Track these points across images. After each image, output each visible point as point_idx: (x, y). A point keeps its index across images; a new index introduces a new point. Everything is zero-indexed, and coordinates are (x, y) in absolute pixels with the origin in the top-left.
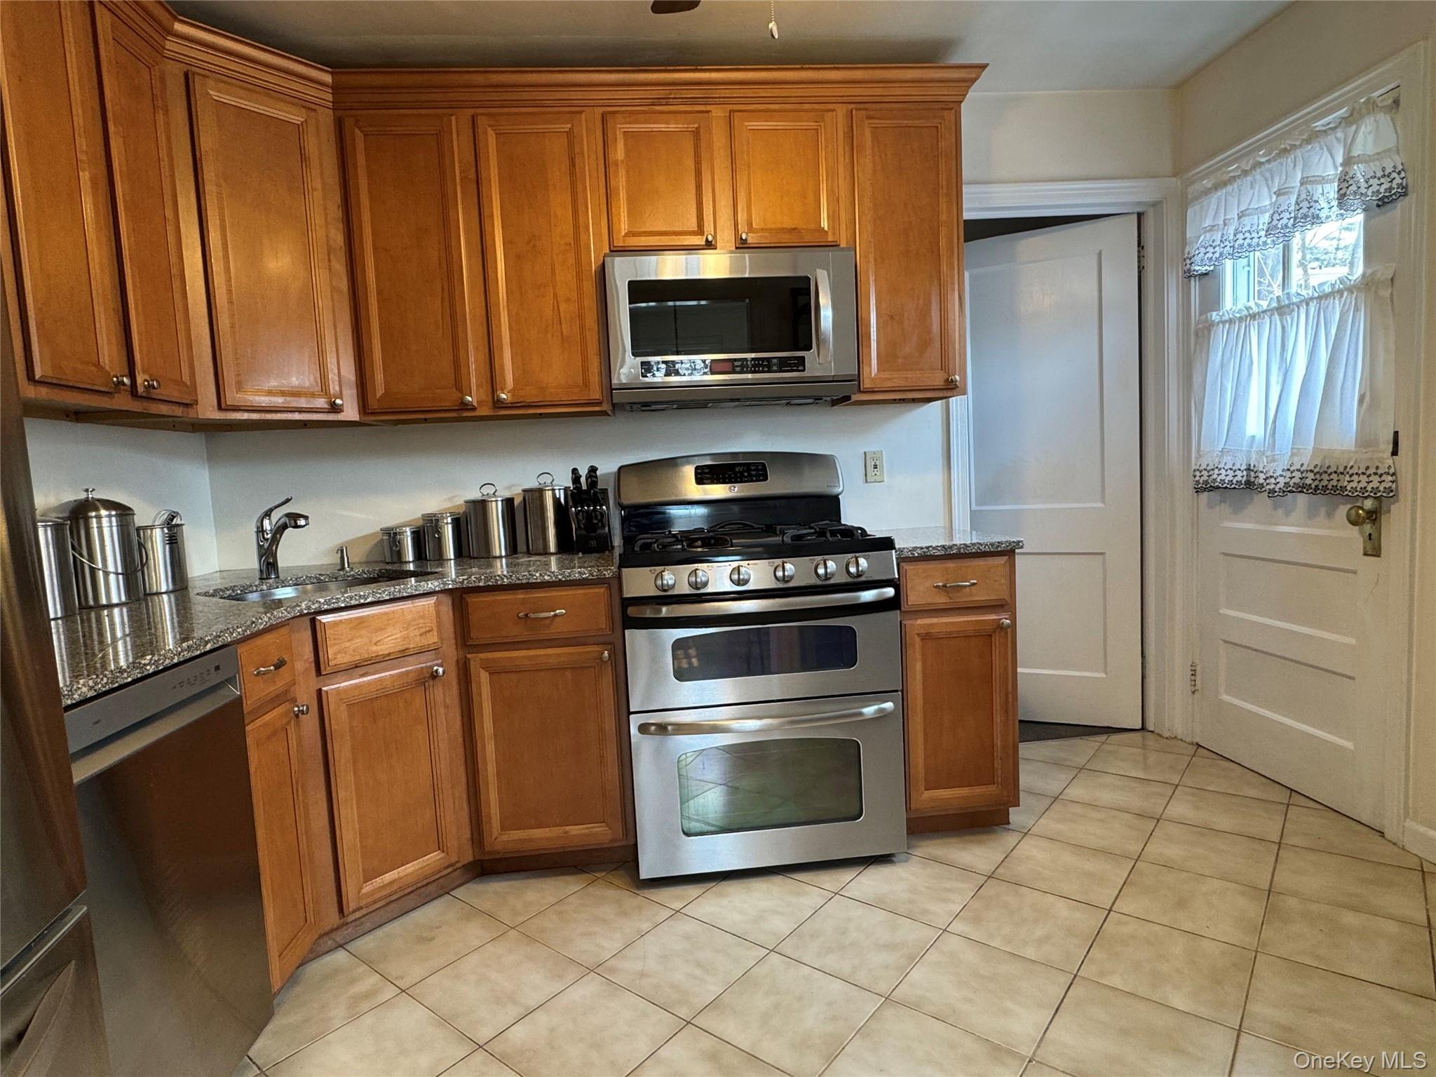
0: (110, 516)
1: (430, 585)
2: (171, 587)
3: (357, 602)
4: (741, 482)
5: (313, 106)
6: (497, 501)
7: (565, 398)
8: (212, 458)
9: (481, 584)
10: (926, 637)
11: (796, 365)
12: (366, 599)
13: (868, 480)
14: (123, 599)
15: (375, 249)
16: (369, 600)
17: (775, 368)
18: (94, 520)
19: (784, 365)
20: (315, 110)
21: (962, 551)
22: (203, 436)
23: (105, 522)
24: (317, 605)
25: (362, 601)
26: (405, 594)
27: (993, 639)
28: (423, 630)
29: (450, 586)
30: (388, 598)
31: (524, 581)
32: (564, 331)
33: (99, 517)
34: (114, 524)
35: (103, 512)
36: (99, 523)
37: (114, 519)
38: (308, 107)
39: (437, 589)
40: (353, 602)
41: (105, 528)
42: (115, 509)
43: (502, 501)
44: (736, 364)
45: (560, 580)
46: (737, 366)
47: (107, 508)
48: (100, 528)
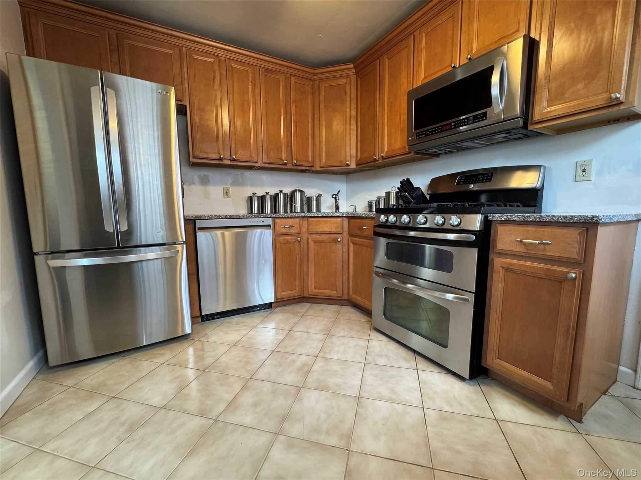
0: (299, 193)
1: (338, 214)
2: (316, 211)
3: (317, 216)
4: (478, 183)
5: (348, 76)
6: (394, 192)
7: (399, 152)
8: (347, 182)
9: (351, 216)
10: (508, 269)
11: (482, 117)
12: (319, 215)
13: (576, 180)
14: (300, 211)
15: (360, 114)
16: (320, 216)
17: (471, 122)
18: (296, 194)
19: (476, 119)
20: (349, 77)
21: (538, 219)
22: (345, 176)
23: (298, 194)
24: (306, 215)
25: (318, 216)
26: (330, 216)
27: (563, 286)
28: (336, 227)
29: (344, 215)
30: (325, 216)
31: (359, 216)
32: (402, 126)
33: (297, 193)
34: (299, 195)
35: (298, 192)
36: (297, 194)
37: (299, 194)
38: (347, 77)
39: (340, 216)
40: (316, 216)
41: (298, 195)
42: (300, 191)
43: (395, 192)
44: (452, 124)
45: (366, 216)
46: (453, 125)
47: (298, 191)
48: (297, 195)
